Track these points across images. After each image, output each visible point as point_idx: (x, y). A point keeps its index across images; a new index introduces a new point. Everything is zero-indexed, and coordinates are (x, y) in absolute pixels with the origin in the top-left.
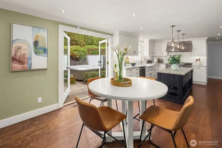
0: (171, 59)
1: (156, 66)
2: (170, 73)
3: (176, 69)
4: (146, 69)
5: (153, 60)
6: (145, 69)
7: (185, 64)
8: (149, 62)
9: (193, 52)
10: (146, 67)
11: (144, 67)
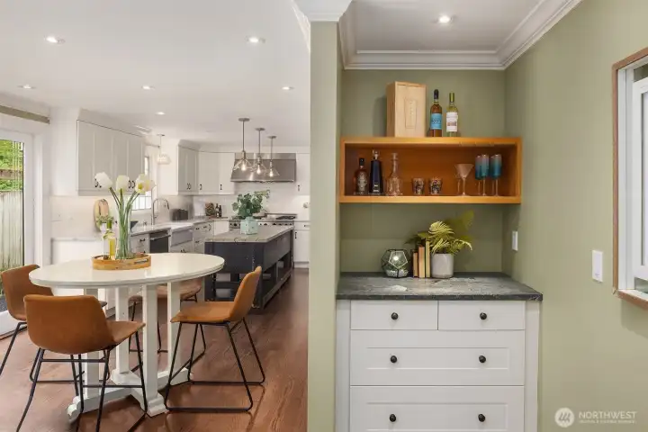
0: (240, 204)
1: (201, 226)
2: (237, 241)
3: (252, 230)
4: (170, 239)
5: (191, 207)
6: (167, 237)
7: (280, 218)
8: (180, 215)
9: (298, 183)
10: (170, 233)
11: (165, 231)
